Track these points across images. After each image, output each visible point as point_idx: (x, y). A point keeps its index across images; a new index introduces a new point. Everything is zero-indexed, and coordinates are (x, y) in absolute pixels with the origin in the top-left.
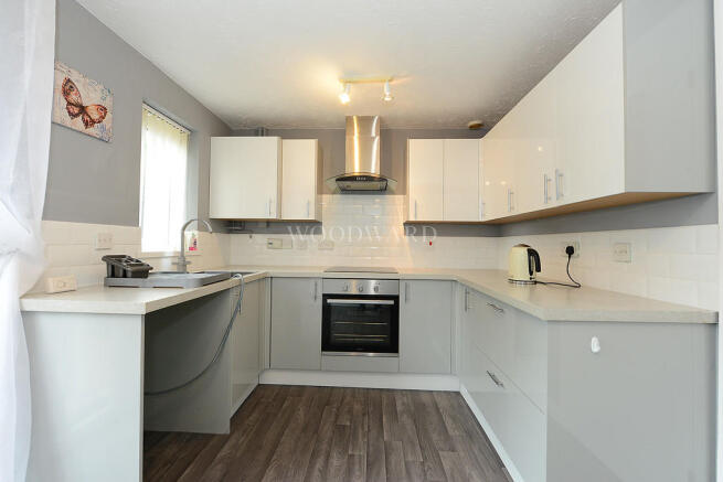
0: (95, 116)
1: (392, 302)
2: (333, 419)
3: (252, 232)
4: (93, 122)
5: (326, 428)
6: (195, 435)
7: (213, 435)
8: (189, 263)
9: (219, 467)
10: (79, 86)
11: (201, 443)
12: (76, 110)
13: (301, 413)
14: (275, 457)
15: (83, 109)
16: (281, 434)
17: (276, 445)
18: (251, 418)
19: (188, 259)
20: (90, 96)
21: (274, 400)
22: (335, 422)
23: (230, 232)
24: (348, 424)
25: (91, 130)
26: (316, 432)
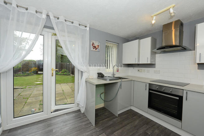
0: (97, 47)
1: (178, 98)
2: (145, 129)
3: (134, 67)
4: (97, 49)
5: (141, 130)
6: (112, 113)
7: (115, 115)
8: (115, 75)
9: (112, 122)
10: (94, 43)
11: (111, 115)
12: (94, 47)
13: (137, 122)
14: (123, 128)
15: (95, 47)
16: (128, 124)
17: (126, 125)
18: (124, 116)
19: (115, 74)
20: (96, 44)
21: (132, 114)
22: (145, 131)
23: (129, 67)
24: (150, 134)
25: (97, 50)
26: (138, 129)
